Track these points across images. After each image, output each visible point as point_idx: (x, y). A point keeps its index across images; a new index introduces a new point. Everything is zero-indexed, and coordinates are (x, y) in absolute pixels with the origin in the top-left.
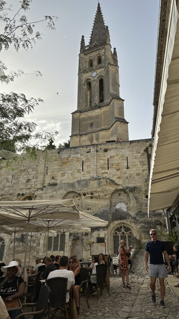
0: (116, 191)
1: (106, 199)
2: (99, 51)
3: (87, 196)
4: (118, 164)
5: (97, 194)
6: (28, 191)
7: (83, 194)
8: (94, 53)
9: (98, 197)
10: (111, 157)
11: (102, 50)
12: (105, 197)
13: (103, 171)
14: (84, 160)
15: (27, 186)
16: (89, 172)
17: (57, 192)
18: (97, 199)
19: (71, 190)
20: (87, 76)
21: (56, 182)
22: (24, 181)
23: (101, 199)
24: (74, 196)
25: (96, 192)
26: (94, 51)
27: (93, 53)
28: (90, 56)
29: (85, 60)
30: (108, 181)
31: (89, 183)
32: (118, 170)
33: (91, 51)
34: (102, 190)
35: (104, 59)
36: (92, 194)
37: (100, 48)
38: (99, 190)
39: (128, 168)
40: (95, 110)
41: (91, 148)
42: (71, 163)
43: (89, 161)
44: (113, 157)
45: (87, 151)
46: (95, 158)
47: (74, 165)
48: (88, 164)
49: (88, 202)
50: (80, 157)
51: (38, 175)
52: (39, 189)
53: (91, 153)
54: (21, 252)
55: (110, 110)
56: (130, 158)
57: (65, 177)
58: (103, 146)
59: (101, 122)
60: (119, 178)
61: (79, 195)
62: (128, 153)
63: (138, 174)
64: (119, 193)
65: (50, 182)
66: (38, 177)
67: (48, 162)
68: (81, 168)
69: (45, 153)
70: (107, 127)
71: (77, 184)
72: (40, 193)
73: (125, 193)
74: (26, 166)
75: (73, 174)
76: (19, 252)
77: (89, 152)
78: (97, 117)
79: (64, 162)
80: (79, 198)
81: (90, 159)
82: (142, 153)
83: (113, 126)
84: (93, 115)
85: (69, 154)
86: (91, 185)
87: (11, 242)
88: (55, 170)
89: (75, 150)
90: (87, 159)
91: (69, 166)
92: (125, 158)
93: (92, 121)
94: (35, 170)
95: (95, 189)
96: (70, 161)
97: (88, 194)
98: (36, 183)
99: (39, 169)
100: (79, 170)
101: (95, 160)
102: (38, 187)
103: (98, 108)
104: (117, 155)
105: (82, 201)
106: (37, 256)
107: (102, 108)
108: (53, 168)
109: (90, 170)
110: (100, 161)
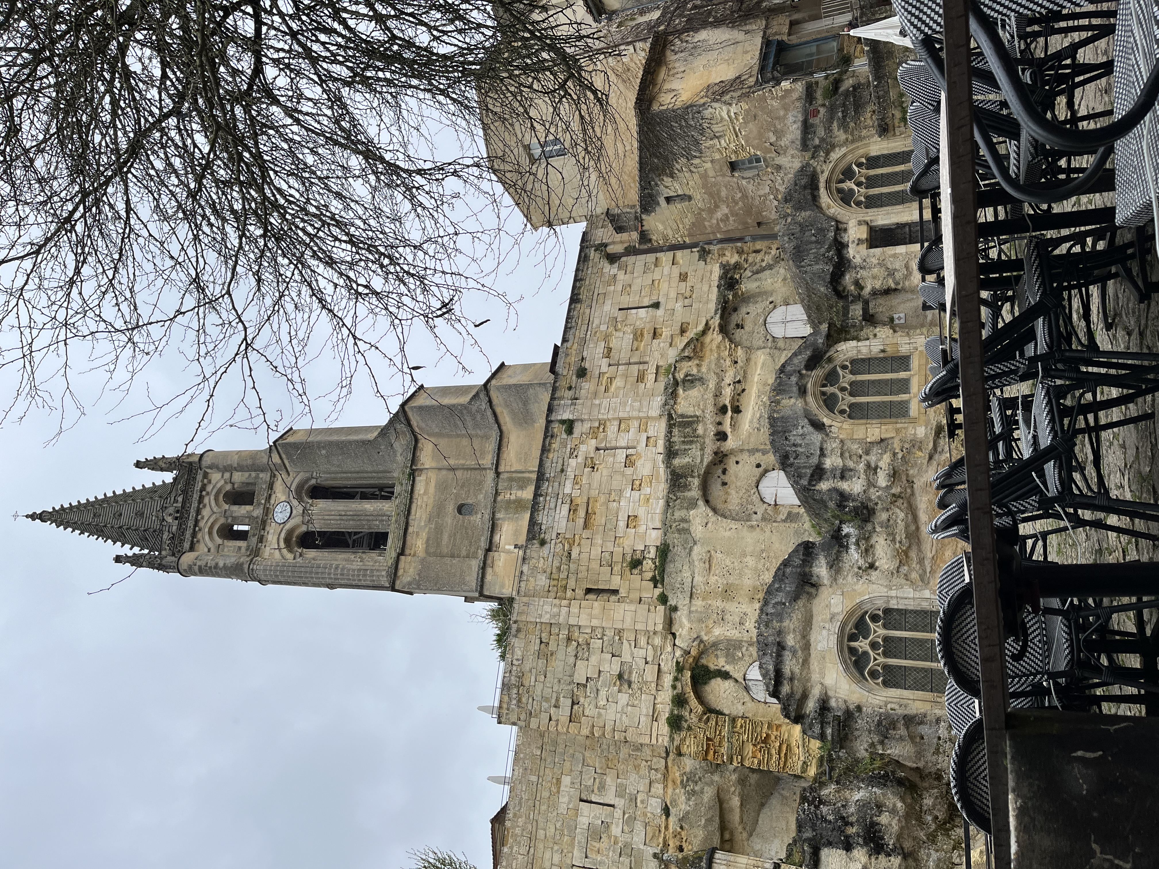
0: (723, 329)
1: (748, 360)
2: (208, 494)
3: (727, 428)
4: (638, 335)
5: (728, 392)
6: (668, 680)
7: (718, 440)
8: (206, 512)
9: (739, 388)
10: (608, 357)
11: (210, 482)
12: (740, 363)
13: (651, 377)
14: (593, 443)
15: (646, 683)
16: (643, 423)
17: (695, 543)
18: (744, 390)
19: (696, 482)
20: (275, 540)
21: (653, 550)
22: (623, 698)
23: (745, 377)
24: (719, 481)
25: (717, 395)
26: (198, 512)
27: (203, 518)
28: (207, 530)
29: (209, 550)
30: (686, 354)
31: (682, 416)
32: (655, 334)
33: (191, 523)
34: (717, 374)
35: (247, 474)
36: (723, 410)
37: (198, 486)
38: (712, 385)
39: (656, 305)
40: (416, 495)
41: (559, 418)
42: (594, 493)
43: (603, 424)
44: (609, 351)
45: (564, 436)
46: (597, 402)
47: (604, 479)
48: (612, 428)
49: (751, 422)
50: (580, 459)
51: (610, 633)
52: (669, 623)
53: (577, 420)
54: (915, 518)
55: (437, 430)
56: (626, 301)
57: (641, 512)
58: (562, 383)
59: (467, 469)
60: (683, 331)
61: (721, 462)
62: (609, 308)
63: (683, 277)
64: (732, 325)
65: (650, 575)
66: (619, 632)
67: (565, 588)
68: (621, 455)
69: (525, 599)
70: (491, 446)
71: (677, 462)
72: (685, 621)
73: (735, 310)
74: (558, 694)
75: (637, 483)
76: (913, 528)
77: (569, 426)
78: (442, 487)
79: (582, 521)
80: (732, 460)
81: (596, 424)
82: (620, 268)
83: (498, 410)
84: (431, 501)
85: (560, 501)
86: (690, 411)
87: (872, 566)
88: (607, 555)
89: (548, 480)
90: (594, 433)
91: (602, 499)
92: (620, 315)
93: (451, 508)
94: (584, 647)
95: (710, 395)
96: (585, 499)
97: (720, 423)
98: (643, 641)
99: (586, 627)
100: (629, 462)
101: (605, 402)
102: (660, 627)
103: (414, 481)
104: (607, 338)
105: (742, 451)
106: (931, 445)
107: (419, 467)
108: (595, 565)
109: (636, 424)
110: (612, 389)
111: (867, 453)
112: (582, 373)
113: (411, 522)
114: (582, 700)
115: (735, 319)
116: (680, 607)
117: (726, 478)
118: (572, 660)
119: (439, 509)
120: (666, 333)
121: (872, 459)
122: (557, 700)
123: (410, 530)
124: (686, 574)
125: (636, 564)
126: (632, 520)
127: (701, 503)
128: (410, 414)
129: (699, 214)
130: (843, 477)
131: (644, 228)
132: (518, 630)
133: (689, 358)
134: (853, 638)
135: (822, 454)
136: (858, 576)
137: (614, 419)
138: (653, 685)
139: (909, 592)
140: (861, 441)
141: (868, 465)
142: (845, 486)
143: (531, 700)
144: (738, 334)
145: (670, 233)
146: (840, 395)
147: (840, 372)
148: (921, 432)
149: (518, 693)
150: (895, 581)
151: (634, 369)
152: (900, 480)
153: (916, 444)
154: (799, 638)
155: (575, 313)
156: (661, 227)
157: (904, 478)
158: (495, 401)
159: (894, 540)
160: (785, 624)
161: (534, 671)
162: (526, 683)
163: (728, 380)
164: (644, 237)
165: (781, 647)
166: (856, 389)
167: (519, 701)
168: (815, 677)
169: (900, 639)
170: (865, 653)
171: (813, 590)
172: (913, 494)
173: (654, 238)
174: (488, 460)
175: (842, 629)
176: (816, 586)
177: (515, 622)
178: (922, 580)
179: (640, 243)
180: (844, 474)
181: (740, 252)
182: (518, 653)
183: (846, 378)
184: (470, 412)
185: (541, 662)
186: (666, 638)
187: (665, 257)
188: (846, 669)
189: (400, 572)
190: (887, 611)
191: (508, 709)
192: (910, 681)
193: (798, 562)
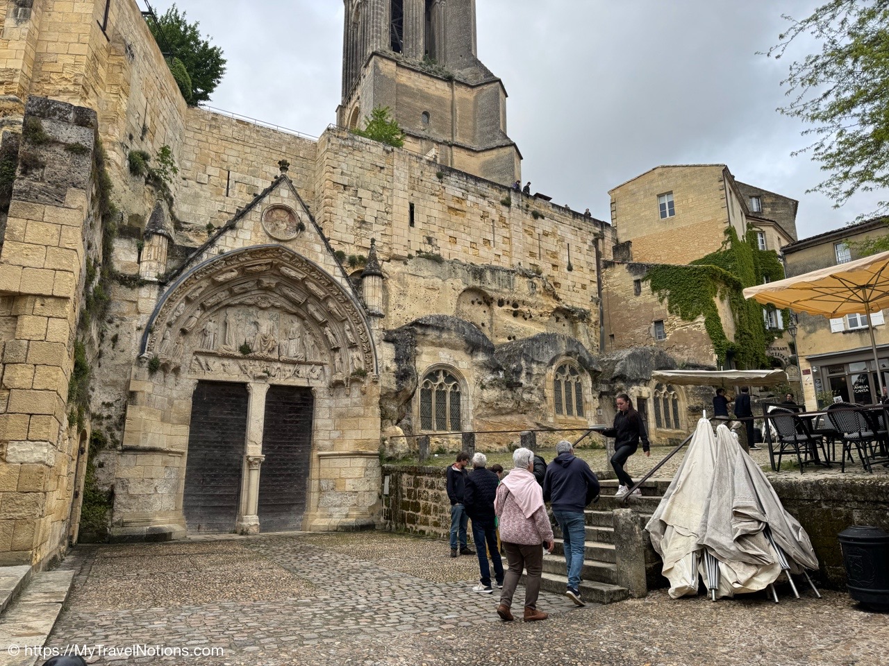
0: (558, 310)
1: (542, 323)
3: (505, 307)
4: (554, 255)
5: (525, 309)
7: (499, 301)
9: (528, 316)
10: (543, 234)
12: (540, 318)
13: (533, 261)
14: (496, 218)
15: (361, 239)
16: (508, 254)
17: (443, 280)
18: (526, 319)
19: (477, 284)
21: (437, 252)
23: (533, 320)
24: (475, 299)
25: (524, 303)
30: (546, 285)
31: (514, 279)
32: (555, 266)
34: (535, 303)
38: (530, 300)
39: (570, 269)
40: (435, 81)
41: (512, 197)
42: (468, 216)
43: (506, 226)
44: (546, 235)
45: (501, 199)
46: (521, 224)
47: (476, 223)
48: (505, 232)
49: (510, 322)
50: (488, 209)
51: (389, 217)
52: (397, 258)
53: (510, 210)
54: (508, 414)
55: (479, 103)
56: (573, 248)
57: (458, 247)
58: (530, 201)
59: (452, 122)
60: (555, 284)
61: (485, 301)
62: (570, 237)
63: (584, 287)
64: (558, 315)
65: (423, 249)
66: (389, 224)
67: (414, 189)
68: (490, 237)
69: (407, 160)
70: (467, 143)
71: (488, 274)
72: (398, 269)
73: (566, 317)
74: (350, 176)
75: (474, 246)
76: (504, 412)
77: (507, 203)
78: (440, 101)
79: (452, 205)
80: (485, 308)
81: (507, 222)
82: (590, 246)
83: (495, 152)
84: (430, 91)
85: (463, 191)
86: (516, 284)
87: (483, 387)
88: (433, 221)
89: (476, 184)
90: (502, 219)
91: (465, 221)
92: (565, 244)
93: (427, 107)
94: (379, 199)
95: (523, 297)
96: (465, 210)
97: (508, 303)
98: (386, 239)
99: (392, 201)
100: (487, 242)
101: (520, 230)
102: (395, 252)
103: (445, 81)
104: (554, 234)
105: (492, 315)
106: (545, 425)
107: (455, 86)
108: (427, 211)
109: (508, 249)
110: (526, 235)
111: (539, 389)
112: (536, 215)
113: (417, 75)
114: (347, 192)
115: (562, 317)
116: (407, 267)
117: (476, 303)
118: (372, 189)
119: (426, 97)
120: (555, 273)
121: (535, 391)
122: (346, 175)
123: (413, 73)
124: (426, 273)
125: (430, 240)
126: (454, 240)
127: (464, 287)
128: (493, 85)
129: (624, 300)
130: (527, 374)
131: (617, 265)
132: (388, 152)
133: (544, 287)
134: (445, 373)
135: (539, 363)
136: (478, 378)
137: (511, 234)
138: (360, 244)
139: (471, 408)
140: (544, 385)
141: (532, 389)
142: (523, 375)
143: (345, 155)
144: (554, 318)
145: (611, 281)
146: (565, 375)
147: (576, 376)
148: (551, 420)
149: (348, 146)
150: (477, 401)
151: (536, 251)
152: (527, 406)
153: (545, 417)
154: (446, 341)
155: (567, 214)
156: (616, 275)
157: (527, 409)
158: (501, 150)
159: (498, 400)
160: (454, 334)
161: (363, 160)
162: (356, 153)
163: (531, 309)
164: (609, 264)
165: (441, 329)
166: (568, 384)
167: (344, 146)
168: (426, 349)
169: (445, 401)
170: (436, 380)
171: (469, 352)
172: (519, 413)
173: (607, 270)
174: (458, 140)
175: (451, 367)
176: (471, 354)
177: (392, 150)
178: (478, 415)
179: (604, 261)
180: (529, 374)
181: (596, 323)
182: (374, 150)
183: (573, 379)
184: (493, 130)
185: (368, 166)
186: (387, 255)
187: (594, 277)
188: (430, 368)
189: (385, 61)
190: (458, 394)
191: (338, 137)
192: (425, 405)
193: (485, 344)
